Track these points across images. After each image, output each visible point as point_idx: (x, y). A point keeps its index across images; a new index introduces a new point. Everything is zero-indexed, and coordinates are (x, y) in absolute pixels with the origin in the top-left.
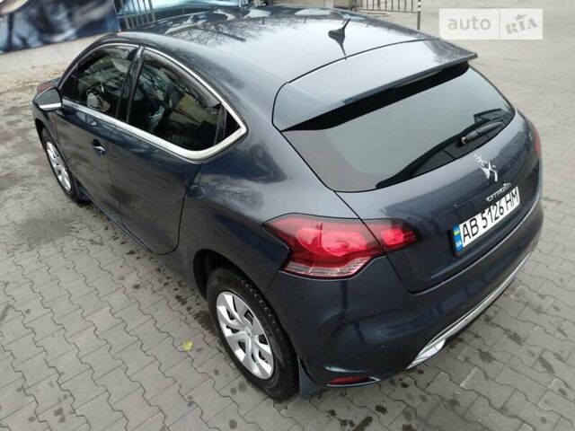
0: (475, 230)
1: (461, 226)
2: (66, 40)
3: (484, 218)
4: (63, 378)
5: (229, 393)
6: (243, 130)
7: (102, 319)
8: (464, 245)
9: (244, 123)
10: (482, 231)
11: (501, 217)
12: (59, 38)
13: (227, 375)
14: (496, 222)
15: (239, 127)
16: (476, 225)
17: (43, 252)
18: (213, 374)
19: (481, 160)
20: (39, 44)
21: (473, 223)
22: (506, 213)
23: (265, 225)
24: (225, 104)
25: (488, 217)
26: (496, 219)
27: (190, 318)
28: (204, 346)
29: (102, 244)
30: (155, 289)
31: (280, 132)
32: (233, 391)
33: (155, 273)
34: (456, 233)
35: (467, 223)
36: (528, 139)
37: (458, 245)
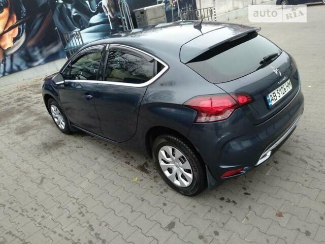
0: (275, 98)
1: (269, 95)
2: (40, 65)
3: (278, 93)
4: (79, 200)
5: (159, 193)
6: (166, 67)
7: (91, 175)
8: (272, 104)
9: (167, 64)
10: (279, 99)
11: (286, 93)
12: (36, 64)
13: (157, 187)
14: (284, 95)
15: (164, 67)
16: (275, 96)
17: (53, 154)
18: (150, 188)
19: (273, 68)
20: (26, 68)
21: (274, 95)
22: (287, 92)
23: (183, 105)
24: (156, 58)
25: (280, 93)
26: (284, 93)
27: (134, 169)
28: (143, 178)
29: (82, 147)
30: (113, 160)
31: (185, 64)
32: (162, 193)
33: (112, 154)
34: (268, 99)
35: (271, 94)
36: (291, 66)
37: (270, 104)
